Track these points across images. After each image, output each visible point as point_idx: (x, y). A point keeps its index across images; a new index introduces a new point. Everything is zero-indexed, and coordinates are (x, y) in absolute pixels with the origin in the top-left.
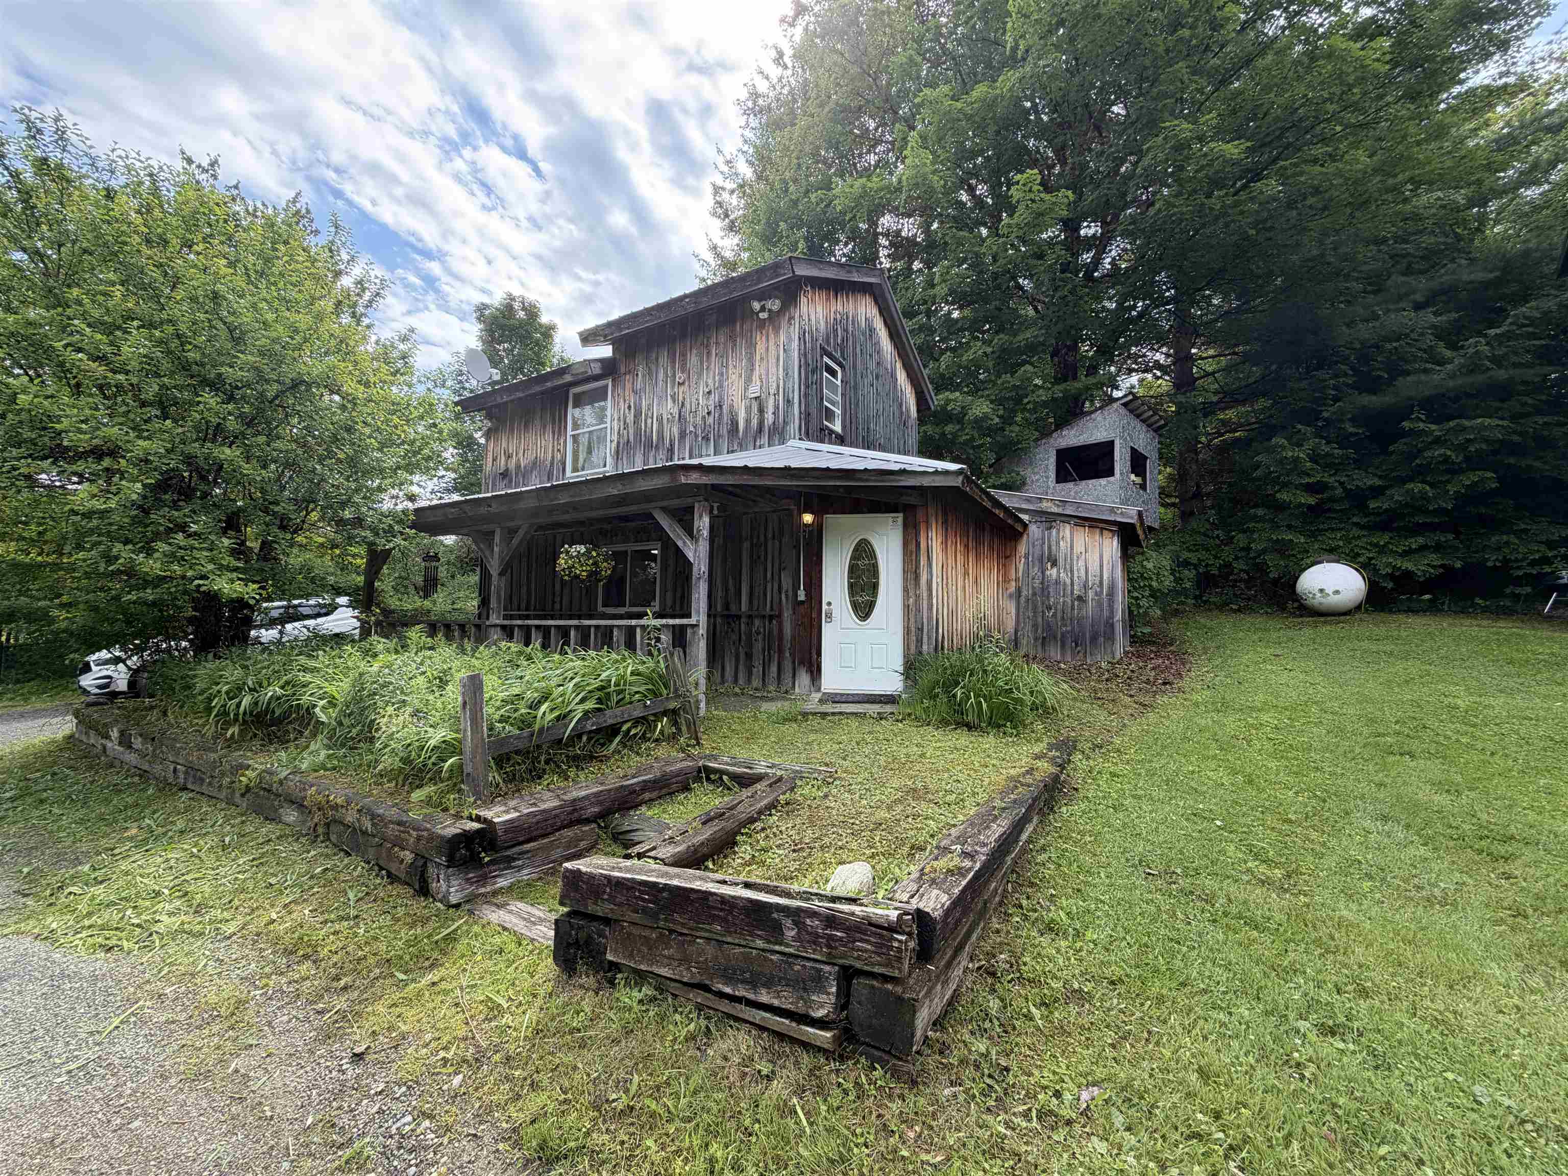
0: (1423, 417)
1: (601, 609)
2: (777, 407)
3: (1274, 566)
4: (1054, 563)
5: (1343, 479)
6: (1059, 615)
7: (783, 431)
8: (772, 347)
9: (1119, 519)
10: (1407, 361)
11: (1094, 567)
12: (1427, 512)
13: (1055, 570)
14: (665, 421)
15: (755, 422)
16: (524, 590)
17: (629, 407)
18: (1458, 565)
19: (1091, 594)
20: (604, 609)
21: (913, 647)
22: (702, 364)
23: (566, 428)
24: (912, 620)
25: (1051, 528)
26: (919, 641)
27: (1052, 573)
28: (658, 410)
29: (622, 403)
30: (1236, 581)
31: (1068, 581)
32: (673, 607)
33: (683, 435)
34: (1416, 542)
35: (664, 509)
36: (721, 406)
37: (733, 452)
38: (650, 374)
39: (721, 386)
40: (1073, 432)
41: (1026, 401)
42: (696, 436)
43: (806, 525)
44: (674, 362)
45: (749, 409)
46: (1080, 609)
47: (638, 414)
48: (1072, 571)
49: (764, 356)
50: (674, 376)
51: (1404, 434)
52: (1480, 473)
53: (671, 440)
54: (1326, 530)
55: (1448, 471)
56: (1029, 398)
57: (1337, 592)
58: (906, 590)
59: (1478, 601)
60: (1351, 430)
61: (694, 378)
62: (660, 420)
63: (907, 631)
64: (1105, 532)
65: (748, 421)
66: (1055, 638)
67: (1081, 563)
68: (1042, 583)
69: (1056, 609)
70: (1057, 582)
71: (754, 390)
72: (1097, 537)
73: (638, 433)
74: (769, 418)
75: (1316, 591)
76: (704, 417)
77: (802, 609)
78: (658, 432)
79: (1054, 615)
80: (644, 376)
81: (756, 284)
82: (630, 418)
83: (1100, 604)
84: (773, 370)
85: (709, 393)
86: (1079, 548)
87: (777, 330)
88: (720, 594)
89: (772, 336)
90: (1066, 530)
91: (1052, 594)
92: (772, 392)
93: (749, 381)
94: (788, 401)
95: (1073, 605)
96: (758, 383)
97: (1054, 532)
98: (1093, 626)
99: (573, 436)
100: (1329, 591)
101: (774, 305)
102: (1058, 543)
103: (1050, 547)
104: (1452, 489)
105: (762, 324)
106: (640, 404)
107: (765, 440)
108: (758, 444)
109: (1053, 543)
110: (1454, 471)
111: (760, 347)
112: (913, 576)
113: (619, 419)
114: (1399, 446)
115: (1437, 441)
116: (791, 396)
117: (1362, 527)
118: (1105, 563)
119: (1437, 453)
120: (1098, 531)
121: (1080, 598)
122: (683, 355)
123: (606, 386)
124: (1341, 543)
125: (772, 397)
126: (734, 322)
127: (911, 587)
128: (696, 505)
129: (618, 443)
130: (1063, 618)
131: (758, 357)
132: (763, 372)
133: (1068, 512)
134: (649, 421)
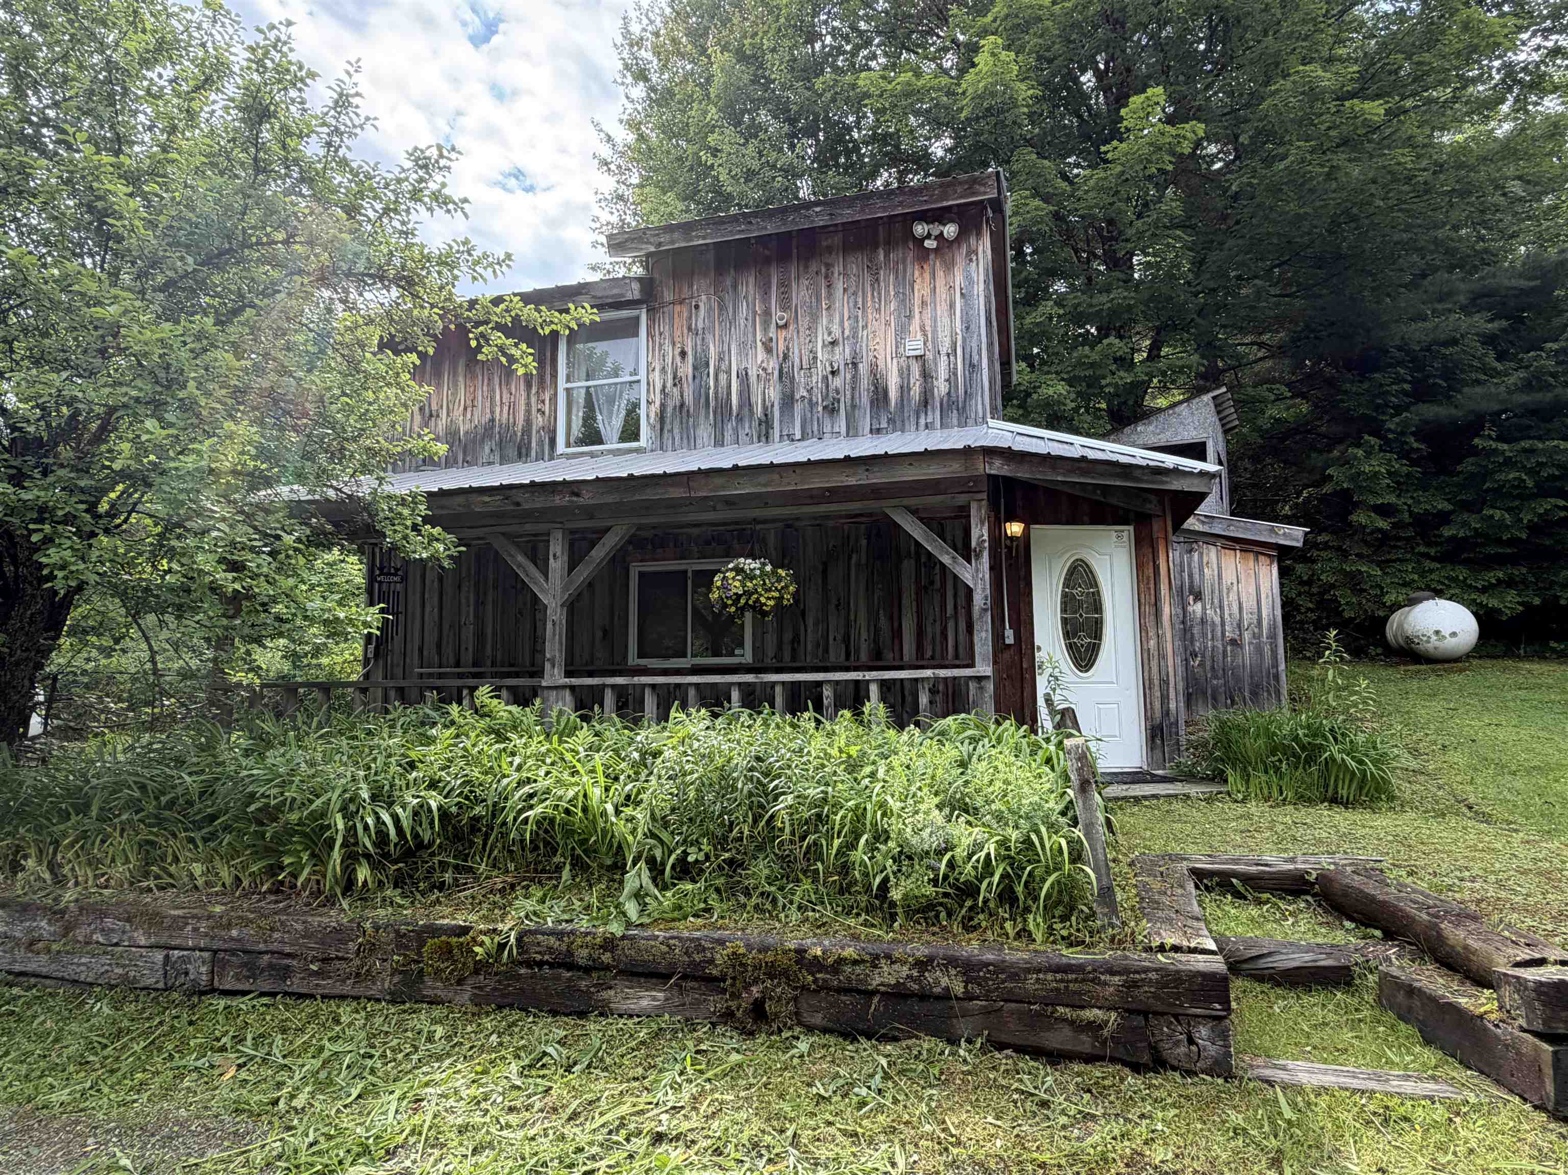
0: (1493, 434)
1: (633, 660)
2: (953, 373)
3: (1347, 603)
4: (1198, 597)
5: (1410, 502)
6: (1208, 664)
7: (964, 407)
8: (941, 290)
9: (1282, 542)
10: (1463, 371)
11: (1249, 603)
12: (1499, 542)
13: (1199, 606)
14: (753, 379)
15: (916, 391)
16: (469, 633)
17: (683, 354)
18: (1537, 601)
19: (1247, 636)
20: (643, 662)
21: (1157, 705)
22: (818, 300)
23: (554, 376)
24: (1155, 670)
25: (1190, 551)
26: (1165, 698)
27: (1196, 608)
28: (739, 363)
29: (668, 347)
30: (1302, 622)
31: (1217, 620)
32: (778, 656)
33: (788, 401)
34: (1492, 576)
35: (914, 512)
36: (855, 365)
37: (878, 431)
38: (722, 308)
39: (855, 335)
40: (1151, 428)
41: (1103, 382)
42: (812, 405)
43: (1012, 538)
44: (766, 293)
45: (904, 373)
46: (1234, 656)
47: (701, 366)
48: (1221, 607)
49: (928, 299)
50: (767, 313)
51: (1475, 452)
52: (1552, 500)
53: (765, 408)
54: (1394, 561)
55: (1520, 497)
56: (1108, 381)
57: (1454, 634)
58: (1143, 629)
59: (1553, 644)
60: (1415, 445)
61: (804, 322)
62: (744, 377)
63: (1147, 687)
64: (1261, 558)
65: (904, 389)
66: (1205, 693)
67: (1233, 596)
68: (1183, 622)
69: (1203, 656)
70: (1203, 621)
71: (914, 345)
72: (1251, 563)
73: (701, 395)
74: (941, 387)
75: (1431, 633)
76: (825, 378)
77: (1007, 656)
78: (741, 394)
79: (1202, 664)
80: (710, 310)
81: (936, 202)
82: (686, 370)
83: (1259, 649)
84: (944, 321)
85: (833, 343)
86: (1229, 577)
87: (949, 267)
88: (864, 635)
89: (940, 274)
90: (1211, 554)
91: (1197, 636)
92: (944, 351)
93: (902, 331)
94: (972, 366)
95: (1225, 652)
96: (919, 336)
97: (1196, 555)
98: (1252, 677)
99: (568, 390)
100: (1446, 632)
101: (950, 230)
102: (1201, 570)
103: (1191, 576)
104: (1526, 517)
105: (923, 255)
106: (706, 350)
107: (934, 416)
108: (922, 421)
109: (1196, 571)
110: (1525, 496)
111: (921, 289)
112: (1153, 610)
113: (663, 370)
114: (1468, 465)
115: (1508, 463)
116: (976, 358)
117: (1434, 559)
118: (1263, 596)
119: (1511, 476)
120: (1251, 556)
121: (1233, 642)
122: (784, 286)
123: (637, 319)
124: (1416, 577)
125: (944, 358)
126: (875, 247)
127: (1150, 622)
128: (974, 507)
129: (663, 406)
130: (1213, 668)
131: (917, 302)
132: (928, 323)
133: (1217, 530)
134: (723, 377)
